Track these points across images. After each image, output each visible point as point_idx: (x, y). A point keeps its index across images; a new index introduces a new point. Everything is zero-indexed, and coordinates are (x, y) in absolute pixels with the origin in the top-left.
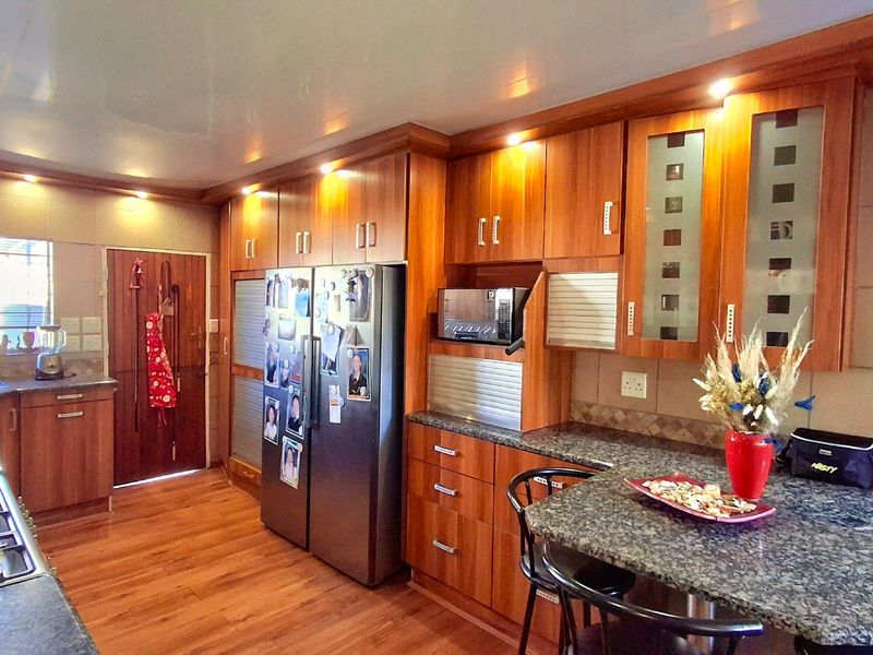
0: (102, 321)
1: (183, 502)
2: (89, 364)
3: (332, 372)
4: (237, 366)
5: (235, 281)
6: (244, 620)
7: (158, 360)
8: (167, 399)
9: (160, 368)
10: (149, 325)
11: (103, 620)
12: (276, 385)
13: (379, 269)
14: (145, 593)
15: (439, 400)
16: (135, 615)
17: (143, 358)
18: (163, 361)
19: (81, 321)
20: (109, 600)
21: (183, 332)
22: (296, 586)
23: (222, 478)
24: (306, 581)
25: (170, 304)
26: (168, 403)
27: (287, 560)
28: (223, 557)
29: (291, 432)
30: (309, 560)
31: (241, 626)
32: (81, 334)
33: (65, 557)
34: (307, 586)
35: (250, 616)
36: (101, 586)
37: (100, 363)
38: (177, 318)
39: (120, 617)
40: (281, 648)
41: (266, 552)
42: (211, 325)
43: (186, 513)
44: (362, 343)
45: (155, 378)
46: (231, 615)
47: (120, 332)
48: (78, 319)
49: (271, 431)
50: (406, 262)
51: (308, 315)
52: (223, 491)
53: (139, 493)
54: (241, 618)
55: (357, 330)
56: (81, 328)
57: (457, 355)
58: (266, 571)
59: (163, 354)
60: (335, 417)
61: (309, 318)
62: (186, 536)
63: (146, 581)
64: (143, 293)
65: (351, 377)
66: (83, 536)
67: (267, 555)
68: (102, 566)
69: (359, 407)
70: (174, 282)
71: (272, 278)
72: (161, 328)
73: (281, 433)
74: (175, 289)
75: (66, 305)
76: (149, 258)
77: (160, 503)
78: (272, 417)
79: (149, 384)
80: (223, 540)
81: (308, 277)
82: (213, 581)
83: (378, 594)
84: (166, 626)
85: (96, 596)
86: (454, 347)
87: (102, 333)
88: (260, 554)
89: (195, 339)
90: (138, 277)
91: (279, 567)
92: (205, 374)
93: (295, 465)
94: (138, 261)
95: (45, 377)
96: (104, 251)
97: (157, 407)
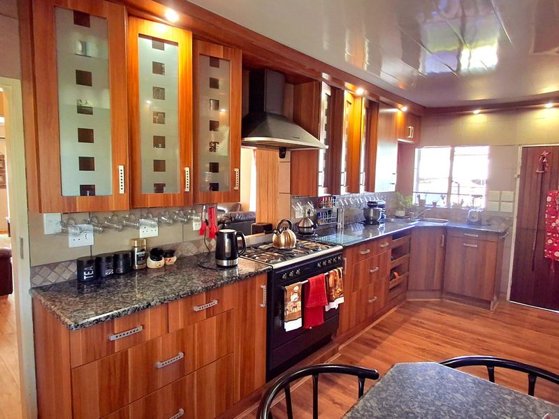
0: (515, 194)
2: (504, 220)
7: (554, 225)
8: (557, 254)
9: (555, 230)
10: (549, 199)
11: (417, 346)
17: (542, 222)
19: (501, 193)
20: (431, 343)
32: (500, 201)
37: (511, 221)
45: (550, 237)
47: (527, 201)
48: (499, 192)
56: (500, 198)
59: (558, 221)
64: (547, 177)
72: (558, 202)
75: (492, 184)
77: (525, 321)
79: (545, 241)
87: (514, 201)
90: (544, 165)
94: (545, 153)
95: (470, 223)
96: (520, 149)
97: (549, 259)
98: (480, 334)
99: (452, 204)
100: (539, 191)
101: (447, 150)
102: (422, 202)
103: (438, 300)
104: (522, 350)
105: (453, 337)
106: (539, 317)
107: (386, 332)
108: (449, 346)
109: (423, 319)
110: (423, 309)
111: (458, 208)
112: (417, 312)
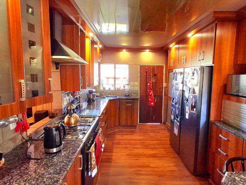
0: (138, 83)
1: (153, 131)
2: (135, 93)
3: (187, 102)
4: (169, 97)
5: (169, 72)
6: (154, 168)
7: (151, 93)
8: (152, 104)
9: (151, 95)
10: (149, 84)
11: (125, 154)
12: (174, 104)
13: (202, 68)
14: (136, 151)
15: (226, 117)
16: (131, 155)
17: (147, 93)
18: (152, 94)
20: (129, 150)
21: (157, 87)
22: (172, 164)
23: (165, 127)
24: (175, 164)
25: (154, 79)
26: (153, 105)
27: (172, 156)
28: (156, 149)
29: (176, 118)
30: (178, 158)
31: (152, 169)
32: (134, 86)
33: (125, 137)
34: (174, 166)
35: (156, 167)
36: (128, 146)
37: (138, 93)
38: (156, 83)
39: (129, 155)
40: (159, 180)
41: (167, 151)
42: (164, 84)
43: (152, 134)
44: (195, 93)
45: (150, 98)
46: (151, 165)
47: (142, 85)
48: (133, 82)
49: (172, 117)
50: (213, 65)
51: (182, 83)
52: (164, 131)
53: (145, 126)
54: (153, 167)
55: (194, 89)
57: (233, 101)
58: (165, 157)
59: (152, 92)
60: (187, 117)
61: (182, 84)
62: (150, 140)
63: (137, 148)
64: (148, 76)
65: (192, 104)
66: (129, 133)
67: (167, 153)
68: (131, 141)
69: (194, 115)
70: (155, 73)
71: (175, 72)
72: (151, 85)
73: (174, 119)
74: (155, 75)
75: (131, 80)
76: (149, 67)
77: (148, 130)
78: (173, 113)
79: (148, 99)
80: (158, 144)
81: (183, 72)
82: (151, 154)
83: (196, 178)
84: (136, 161)
85: (126, 148)
86: (232, 98)
87: (138, 86)
88: (166, 151)
89: (160, 88)
90: (146, 72)
91: (169, 157)
92: (162, 98)
93: (177, 129)
94: (147, 68)
95: (126, 96)
96: (139, 66)
97: (150, 106)
98: (140, 140)
99: (117, 88)
100: (145, 82)
101: (113, 65)
102: (104, 88)
103: (118, 130)
104: (155, 141)
105: (134, 145)
106: (150, 127)
107: (110, 152)
108: (135, 149)
109: (119, 140)
110: (115, 136)
111: (119, 90)
112: (115, 138)
